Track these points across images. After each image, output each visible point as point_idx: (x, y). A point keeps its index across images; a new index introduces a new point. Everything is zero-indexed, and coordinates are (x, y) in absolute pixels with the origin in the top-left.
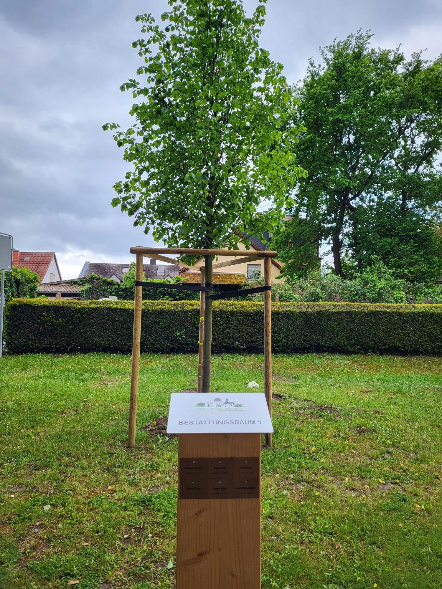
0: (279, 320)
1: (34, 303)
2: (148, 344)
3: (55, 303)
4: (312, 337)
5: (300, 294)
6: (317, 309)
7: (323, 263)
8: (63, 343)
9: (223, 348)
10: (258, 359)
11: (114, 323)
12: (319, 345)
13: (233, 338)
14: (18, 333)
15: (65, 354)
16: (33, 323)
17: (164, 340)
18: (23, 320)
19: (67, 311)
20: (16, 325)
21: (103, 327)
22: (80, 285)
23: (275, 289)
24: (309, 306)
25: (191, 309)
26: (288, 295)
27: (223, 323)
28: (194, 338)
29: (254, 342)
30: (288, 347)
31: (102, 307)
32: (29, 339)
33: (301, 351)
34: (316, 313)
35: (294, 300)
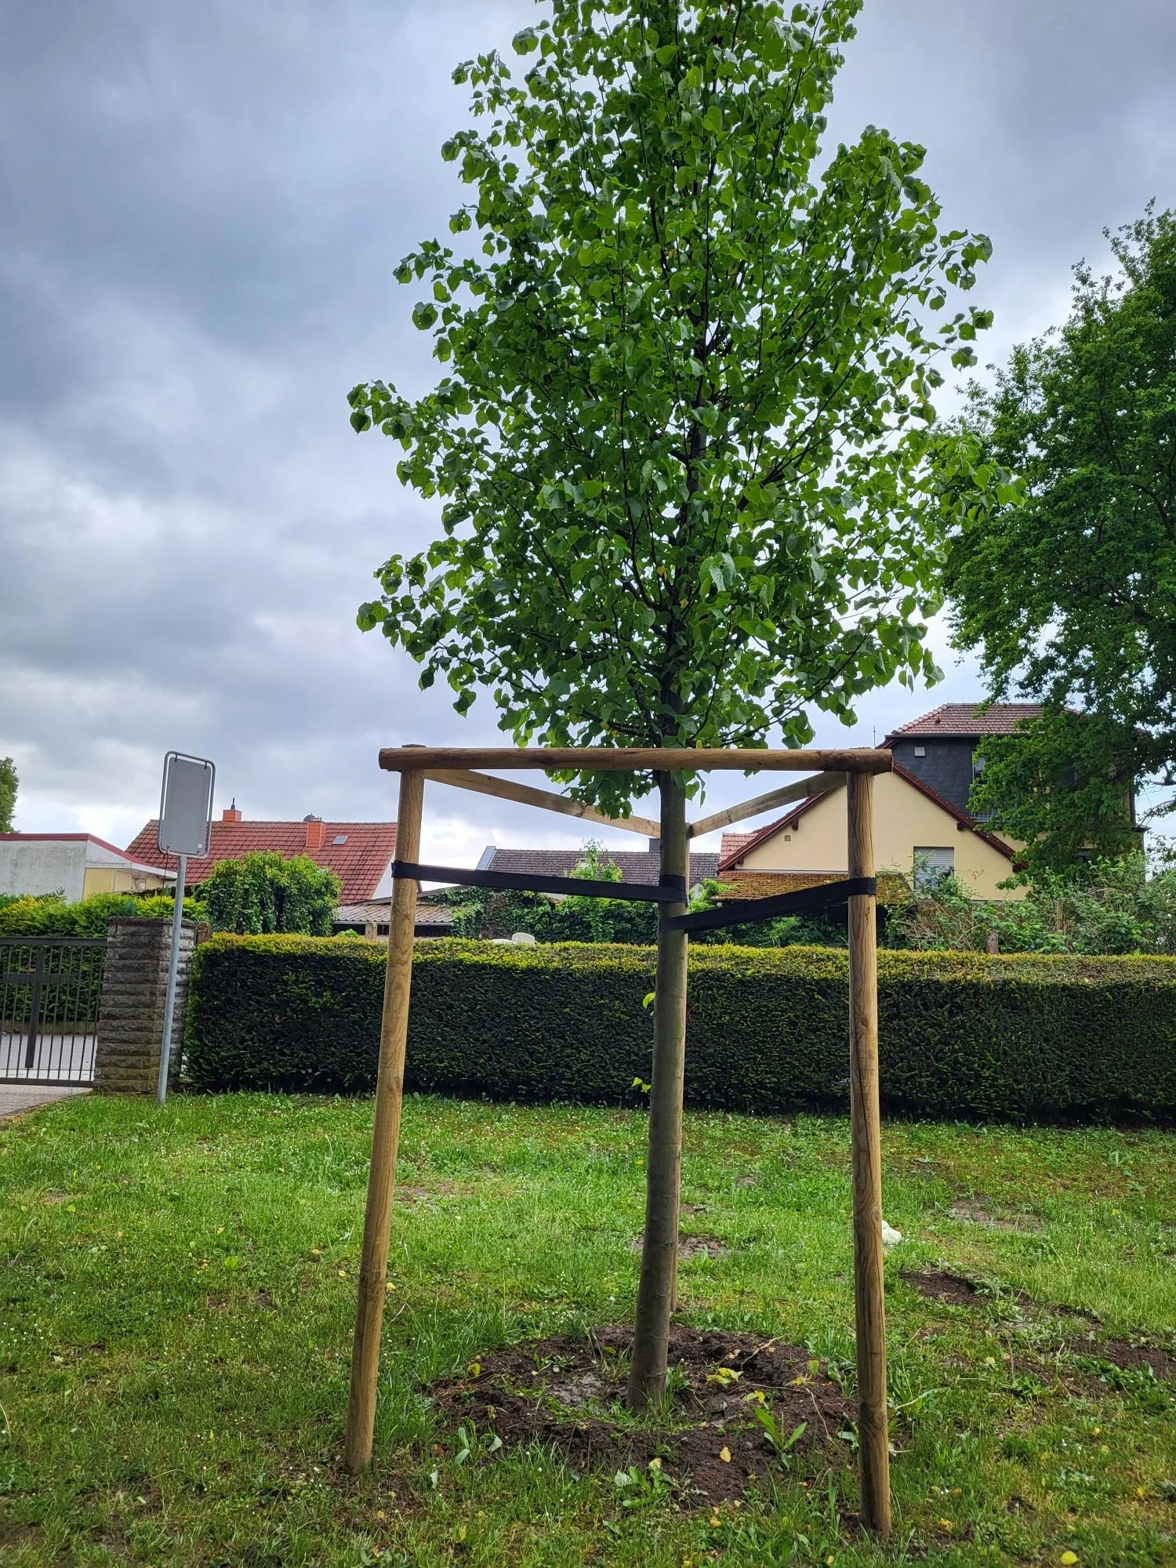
0: (983, 1010)
1: (262, 948)
2: (568, 1075)
3: (317, 946)
4: (1101, 1071)
5: (1068, 932)
6: (1113, 977)
7: (1148, 841)
8: (332, 1063)
9: (799, 1095)
10: (912, 1140)
11: (472, 1009)
12: (1124, 1101)
13: (829, 1066)
14: (220, 1030)
15: (337, 1095)
16: (258, 1002)
17: (616, 1065)
18: (234, 994)
19: (346, 968)
20: (217, 1008)
21: (441, 1019)
22: (454, 903)
23: (985, 916)
24: (1084, 966)
25: (698, 971)
26: (1028, 933)
27: (796, 1016)
28: (705, 1062)
29: (898, 1081)
30: (1015, 1102)
31: (439, 960)
32: (245, 1049)
33: (1064, 1119)
34: (1109, 989)
35: (1049, 948)
